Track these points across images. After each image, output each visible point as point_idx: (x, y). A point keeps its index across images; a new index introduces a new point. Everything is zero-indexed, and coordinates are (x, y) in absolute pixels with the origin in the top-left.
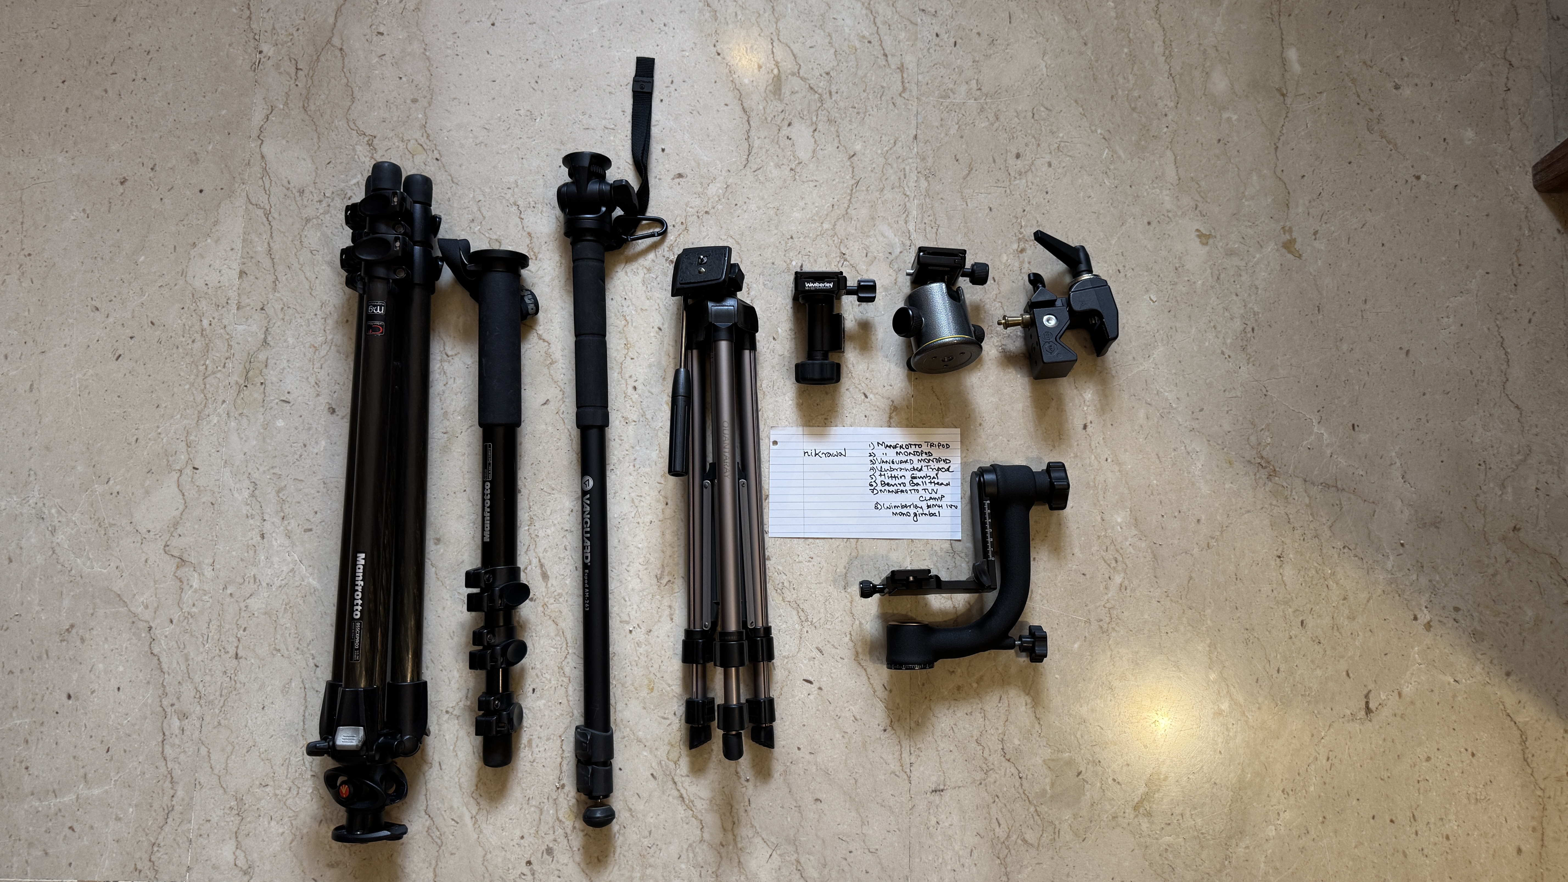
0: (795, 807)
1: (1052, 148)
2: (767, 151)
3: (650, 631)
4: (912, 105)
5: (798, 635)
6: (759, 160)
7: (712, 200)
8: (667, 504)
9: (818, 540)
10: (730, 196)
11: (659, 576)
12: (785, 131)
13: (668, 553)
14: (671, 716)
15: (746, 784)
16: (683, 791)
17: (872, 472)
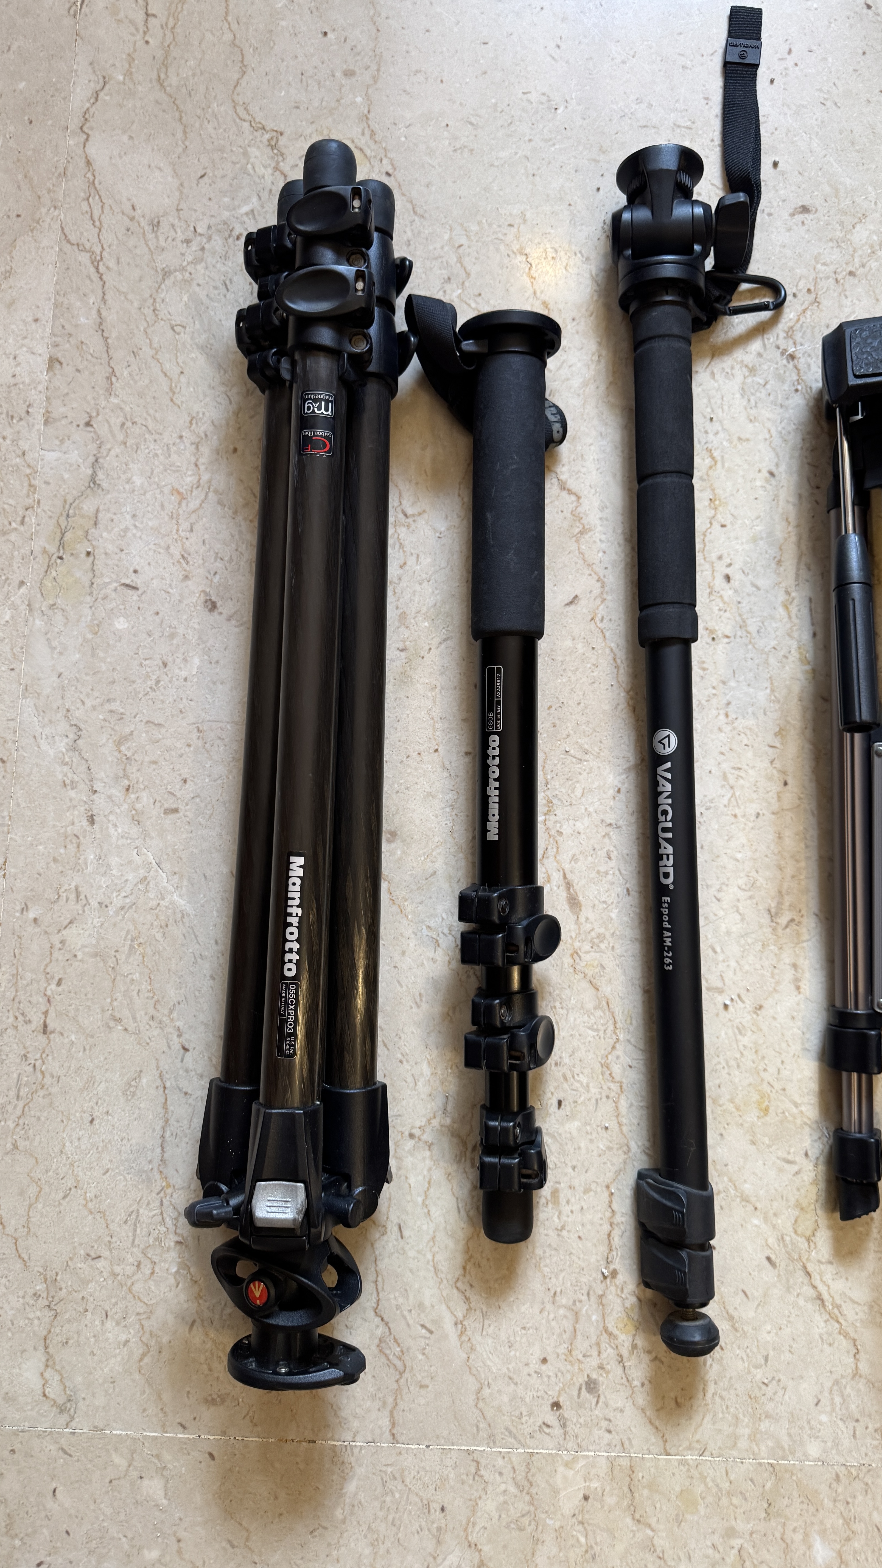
3: (761, 1007)
7: (860, 252)
8: (786, 784)
11: (773, 911)
13: (790, 870)
14: (800, 1159)
16: (822, 1289)
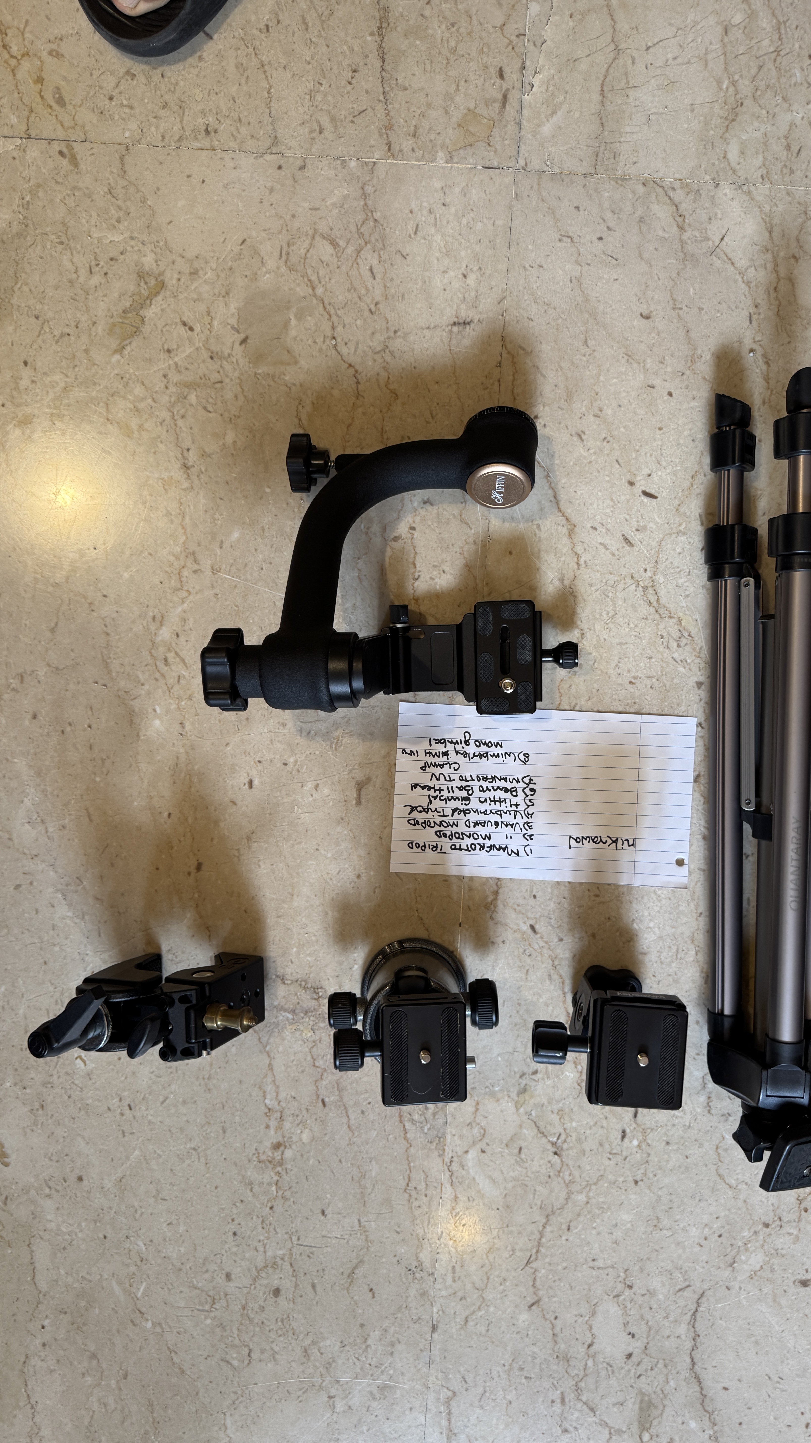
0: (681, 309)
1: (223, 1302)
2: (667, 1317)
4: (437, 1379)
5: (661, 567)
6: (681, 1302)
9: (621, 709)
10: (730, 1249)
12: (636, 1347)
15: (754, 346)
17: (531, 810)
